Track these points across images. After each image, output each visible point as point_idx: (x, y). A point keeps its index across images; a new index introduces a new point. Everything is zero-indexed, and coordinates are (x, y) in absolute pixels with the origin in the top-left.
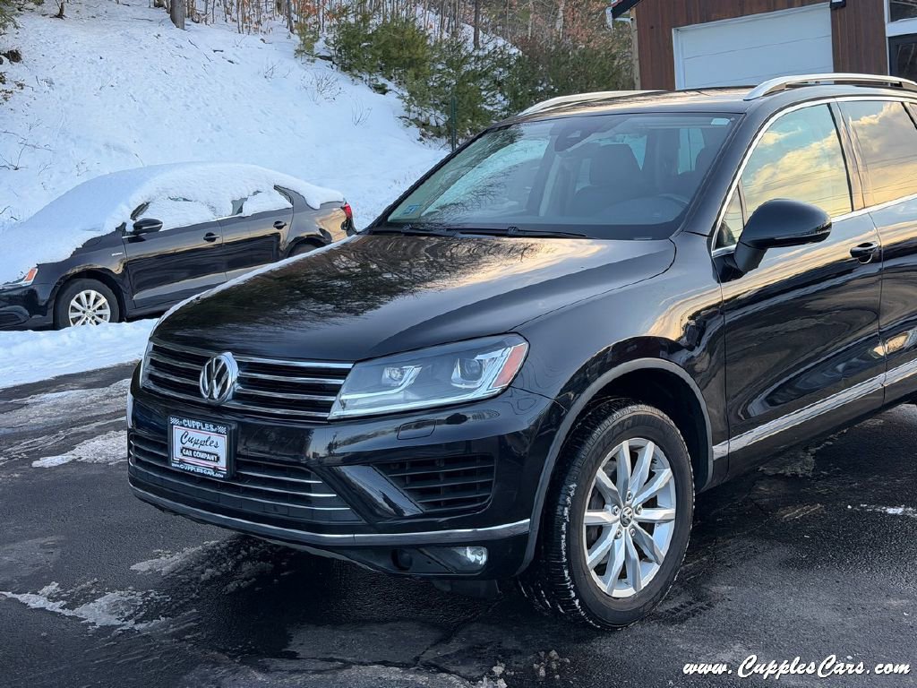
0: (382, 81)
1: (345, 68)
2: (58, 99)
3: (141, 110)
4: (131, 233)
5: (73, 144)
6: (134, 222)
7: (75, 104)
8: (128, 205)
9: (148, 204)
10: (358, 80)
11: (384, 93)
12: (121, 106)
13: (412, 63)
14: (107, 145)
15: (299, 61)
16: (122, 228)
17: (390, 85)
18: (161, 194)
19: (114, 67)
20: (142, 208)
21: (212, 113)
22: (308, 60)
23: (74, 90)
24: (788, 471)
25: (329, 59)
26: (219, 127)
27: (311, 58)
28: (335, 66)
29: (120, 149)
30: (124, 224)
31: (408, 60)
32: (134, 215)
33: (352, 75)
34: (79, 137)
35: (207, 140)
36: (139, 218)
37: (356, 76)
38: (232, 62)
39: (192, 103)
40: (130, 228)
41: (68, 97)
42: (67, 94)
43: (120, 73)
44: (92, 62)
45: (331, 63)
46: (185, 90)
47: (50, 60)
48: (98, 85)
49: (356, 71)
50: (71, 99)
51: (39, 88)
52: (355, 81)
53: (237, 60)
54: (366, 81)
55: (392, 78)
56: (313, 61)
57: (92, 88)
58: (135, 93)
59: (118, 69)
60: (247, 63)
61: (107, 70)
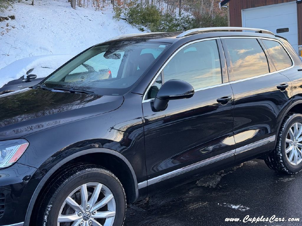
0: (142, 27)
1: (131, 23)
2: (26, 32)
3: (55, 36)
4: (26, 79)
5: (29, 47)
6: (27, 75)
7: (32, 34)
8: (26, 69)
9: (33, 69)
10: (134, 27)
11: (143, 31)
12: (48, 35)
13: (153, 21)
14: (41, 48)
15: (114, 20)
16: (22, 78)
17: (145, 28)
18: (38, 66)
19: (47, 22)
20: (31, 70)
21: (81, 37)
22: (117, 20)
23: (32, 29)
24: (206, 185)
25: (125, 19)
26: (82, 42)
27: (119, 19)
29: (45, 49)
30: (24, 76)
31: (151, 20)
32: (27, 73)
33: (132, 25)
34: (31, 45)
35: (77, 46)
36: (29, 74)
37: (134, 25)
38: (90, 20)
39: (74, 34)
40: (25, 77)
41: (30, 31)
42: (29, 30)
43: (49, 24)
44: (40, 20)
45: (126, 21)
46: (72, 29)
47: (25, 19)
48: (41, 28)
49: (134, 24)
50: (30, 32)
51: (20, 28)
52: (133, 27)
53: (92, 20)
54: (137, 27)
55: (146, 26)
56: (119, 20)
57: (39, 29)
58: (54, 30)
59: (49, 22)
60: (96, 21)
61: (45, 22)
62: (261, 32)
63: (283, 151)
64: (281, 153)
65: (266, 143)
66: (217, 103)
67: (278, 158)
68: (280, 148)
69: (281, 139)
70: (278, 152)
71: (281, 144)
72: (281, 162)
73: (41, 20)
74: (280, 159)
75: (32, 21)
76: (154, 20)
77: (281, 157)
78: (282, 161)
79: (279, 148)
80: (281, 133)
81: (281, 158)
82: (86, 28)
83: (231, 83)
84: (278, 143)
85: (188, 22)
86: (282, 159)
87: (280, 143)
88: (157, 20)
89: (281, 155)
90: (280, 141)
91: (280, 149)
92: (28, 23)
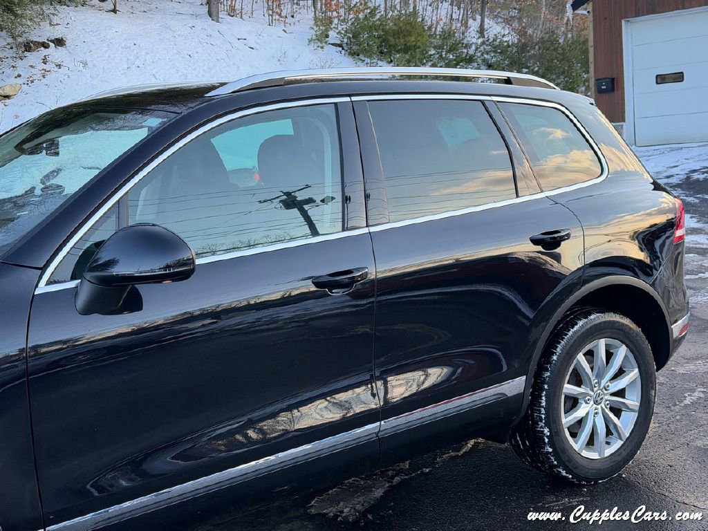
0: (381, 63)
1: (354, 54)
2: (88, 77)
6: (43, 186)
7: (102, 81)
10: (360, 63)
13: (406, 50)
15: (311, 47)
16: (30, 192)
19: (144, 52)
22: (318, 47)
23: (104, 70)
25: (340, 45)
27: (324, 44)
28: (343, 52)
30: (34, 188)
31: (403, 47)
36: (48, 183)
37: (360, 59)
38: (252, 48)
40: (38, 192)
41: (98, 75)
42: (98, 73)
43: (148, 56)
44: (126, 47)
45: (340, 49)
46: (204, 70)
47: (89, 46)
48: (126, 66)
49: (361, 57)
50: (100, 76)
51: (75, 68)
52: (358, 63)
53: (257, 47)
54: (367, 64)
55: (391, 61)
56: (322, 48)
57: (120, 69)
58: (157, 73)
59: (148, 54)
60: (265, 49)
61: (137, 53)
62: (508, 81)
63: (553, 421)
64: (547, 425)
65: (492, 400)
66: (313, 288)
67: (537, 438)
68: (543, 411)
69: (546, 387)
70: (538, 425)
71: (546, 401)
72: (548, 453)
73: (130, 47)
74: (544, 443)
75: (106, 51)
76: (410, 46)
77: (547, 436)
78: (550, 450)
79: (540, 411)
80: (547, 370)
81: (547, 440)
82: (239, 67)
83: (373, 229)
84: (536, 397)
85: (499, 51)
86: (552, 444)
87: (544, 398)
88: (416, 47)
89: (546, 431)
90: (544, 392)
91: (543, 416)
92: (96, 56)
